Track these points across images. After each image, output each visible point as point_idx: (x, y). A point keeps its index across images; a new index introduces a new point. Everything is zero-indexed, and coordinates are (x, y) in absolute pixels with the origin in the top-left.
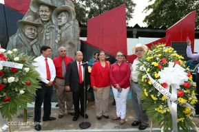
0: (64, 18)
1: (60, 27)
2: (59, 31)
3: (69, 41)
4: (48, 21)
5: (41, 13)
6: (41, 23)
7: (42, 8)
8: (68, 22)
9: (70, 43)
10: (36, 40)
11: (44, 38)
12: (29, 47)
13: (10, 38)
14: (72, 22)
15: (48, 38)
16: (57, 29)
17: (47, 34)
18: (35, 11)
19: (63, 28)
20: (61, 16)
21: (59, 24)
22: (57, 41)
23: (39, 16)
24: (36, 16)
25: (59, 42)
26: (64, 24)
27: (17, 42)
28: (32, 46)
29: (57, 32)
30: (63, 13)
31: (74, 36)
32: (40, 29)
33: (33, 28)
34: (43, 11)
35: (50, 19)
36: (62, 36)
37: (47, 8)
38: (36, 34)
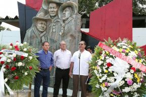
0: (67, 13)
1: (64, 21)
2: (63, 24)
3: (70, 34)
4: (55, 16)
5: (50, 10)
6: (49, 18)
7: (51, 5)
8: (71, 16)
9: (72, 36)
10: (45, 32)
11: (51, 31)
12: (39, 38)
13: (27, 31)
14: (74, 16)
15: (54, 30)
16: (62, 23)
17: (54, 27)
18: (46, 8)
19: (67, 22)
20: (66, 11)
21: (64, 18)
22: (61, 34)
23: (49, 12)
24: (46, 12)
25: (63, 34)
26: (68, 18)
27: (31, 34)
28: (41, 38)
29: (61, 25)
30: (67, 9)
31: (76, 29)
32: (48, 23)
33: (44, 22)
34: (51, 8)
35: (57, 15)
36: (65, 29)
37: (55, 5)
38: (45, 27)
